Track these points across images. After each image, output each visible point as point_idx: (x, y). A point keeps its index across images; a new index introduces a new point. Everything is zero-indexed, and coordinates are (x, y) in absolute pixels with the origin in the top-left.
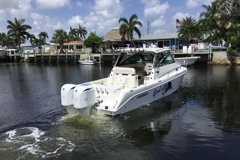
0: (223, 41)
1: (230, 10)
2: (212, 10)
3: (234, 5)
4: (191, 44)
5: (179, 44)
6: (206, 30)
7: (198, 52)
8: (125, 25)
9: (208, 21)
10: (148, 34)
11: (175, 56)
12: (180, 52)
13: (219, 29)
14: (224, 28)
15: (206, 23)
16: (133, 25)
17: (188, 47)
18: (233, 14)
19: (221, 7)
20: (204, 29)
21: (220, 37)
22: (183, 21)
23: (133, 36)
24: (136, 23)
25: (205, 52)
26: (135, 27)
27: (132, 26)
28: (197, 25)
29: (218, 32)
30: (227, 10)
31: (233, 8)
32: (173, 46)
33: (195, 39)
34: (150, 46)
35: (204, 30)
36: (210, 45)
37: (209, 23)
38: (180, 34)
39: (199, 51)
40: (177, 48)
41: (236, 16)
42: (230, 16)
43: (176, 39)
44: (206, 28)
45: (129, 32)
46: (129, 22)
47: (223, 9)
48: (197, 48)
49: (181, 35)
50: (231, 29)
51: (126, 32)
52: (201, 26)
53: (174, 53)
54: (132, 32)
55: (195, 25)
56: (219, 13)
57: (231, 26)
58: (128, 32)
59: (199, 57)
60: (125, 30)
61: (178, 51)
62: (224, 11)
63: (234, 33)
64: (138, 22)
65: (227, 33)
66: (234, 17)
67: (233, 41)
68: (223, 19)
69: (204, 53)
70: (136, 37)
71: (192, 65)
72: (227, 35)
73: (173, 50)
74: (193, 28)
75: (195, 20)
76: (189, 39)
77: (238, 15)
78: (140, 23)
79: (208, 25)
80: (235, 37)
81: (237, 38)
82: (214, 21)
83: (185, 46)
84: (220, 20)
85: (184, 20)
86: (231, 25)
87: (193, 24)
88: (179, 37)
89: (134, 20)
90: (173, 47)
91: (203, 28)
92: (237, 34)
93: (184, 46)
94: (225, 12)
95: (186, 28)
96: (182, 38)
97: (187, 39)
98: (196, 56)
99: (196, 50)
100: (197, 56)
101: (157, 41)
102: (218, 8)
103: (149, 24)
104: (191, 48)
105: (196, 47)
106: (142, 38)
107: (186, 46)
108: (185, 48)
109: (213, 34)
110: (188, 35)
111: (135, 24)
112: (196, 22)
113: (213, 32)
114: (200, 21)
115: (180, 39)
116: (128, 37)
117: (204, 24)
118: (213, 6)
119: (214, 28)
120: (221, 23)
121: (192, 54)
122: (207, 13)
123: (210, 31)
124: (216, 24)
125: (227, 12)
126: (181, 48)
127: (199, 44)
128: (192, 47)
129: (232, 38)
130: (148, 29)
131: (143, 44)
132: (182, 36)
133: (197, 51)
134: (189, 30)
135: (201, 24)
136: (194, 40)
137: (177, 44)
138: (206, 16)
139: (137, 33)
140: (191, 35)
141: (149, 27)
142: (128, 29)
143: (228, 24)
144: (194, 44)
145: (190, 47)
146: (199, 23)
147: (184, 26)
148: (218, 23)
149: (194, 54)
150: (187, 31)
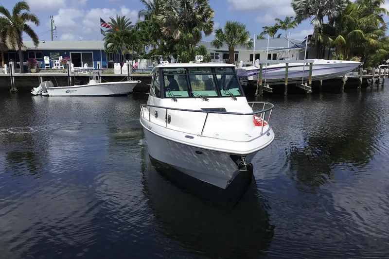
0: (172, 57)
1: (178, 12)
2: (154, 8)
3: (182, 5)
4: (127, 61)
5: (109, 60)
6: (147, 40)
7: (138, 73)
8: (3, 19)
9: (150, 26)
10: (52, 40)
11: (102, 79)
12: (110, 73)
13: (165, 39)
14: (172, 38)
15: (147, 28)
16: (21, 20)
17: (122, 66)
18: (182, 19)
19: (165, 5)
20: (144, 38)
21: (167, 51)
22: (111, 22)
23: (23, 42)
24: (25, 17)
25: (148, 73)
26: (26, 25)
27: (20, 23)
28: (133, 31)
29: (165, 44)
30: (174, 10)
31: (181, 10)
32: (98, 62)
33: (131, 53)
34: (57, 61)
35: (144, 40)
36: (154, 63)
37: (151, 29)
38: (108, 42)
39: (139, 71)
40: (104, 67)
41: (186, 21)
42: (178, 20)
43: (103, 51)
44: (146, 36)
45: (14, 33)
46: (11, 14)
47: (169, 9)
48: (137, 67)
49: (109, 45)
50: (181, 41)
51: (8, 32)
52: (139, 33)
53: (101, 75)
54: (19, 33)
55: (131, 30)
56: (163, 14)
57: (181, 37)
58: (11, 33)
59: (139, 82)
60: (6, 30)
61: (106, 71)
62: (169, 12)
63: (186, 48)
64: (30, 16)
65: (176, 47)
66: (185, 23)
67: (184, 58)
68: (170, 25)
69: (147, 75)
70: (28, 43)
71: (130, 93)
72: (177, 49)
73: (99, 69)
74: (127, 34)
75: (130, 23)
76: (123, 53)
77: (189, 20)
78: (34, 19)
79: (150, 32)
80: (186, 52)
81: (190, 54)
82: (158, 25)
83: (117, 63)
84: (166, 25)
85: (113, 21)
86: (180, 34)
87: (128, 28)
88: (107, 49)
89: (23, 12)
90: (98, 65)
91: (142, 36)
92: (188, 48)
93: (115, 64)
94: (171, 14)
95: (117, 34)
96: (111, 50)
97: (120, 52)
98: (134, 80)
99: (134, 69)
100: (136, 80)
101: (70, 53)
102: (162, 6)
103: (52, 22)
104: (127, 67)
105: (134, 66)
106: (41, 46)
107: (119, 64)
108: (117, 66)
109: (157, 47)
110: (121, 46)
111: (24, 20)
112: (132, 26)
113: (158, 43)
114: (138, 25)
115: (109, 51)
116: (13, 43)
117: (144, 29)
118: (155, 4)
119: (159, 38)
120: (167, 30)
121: (129, 76)
122: (147, 12)
123: (153, 41)
124: (160, 31)
125: (175, 14)
126: (111, 66)
127: (139, 60)
128: (128, 65)
129: (183, 53)
130: (52, 30)
131: (45, 57)
132: (111, 46)
133: (137, 71)
134: (121, 37)
135: (139, 30)
136: (131, 55)
137: (104, 60)
138: (146, 17)
139: (30, 37)
140: (127, 47)
141: (54, 28)
142: (11, 29)
143: (177, 32)
144: (131, 61)
145: (125, 66)
146: (137, 28)
147: (114, 30)
148: (164, 30)
149: (131, 77)
150: (118, 39)
